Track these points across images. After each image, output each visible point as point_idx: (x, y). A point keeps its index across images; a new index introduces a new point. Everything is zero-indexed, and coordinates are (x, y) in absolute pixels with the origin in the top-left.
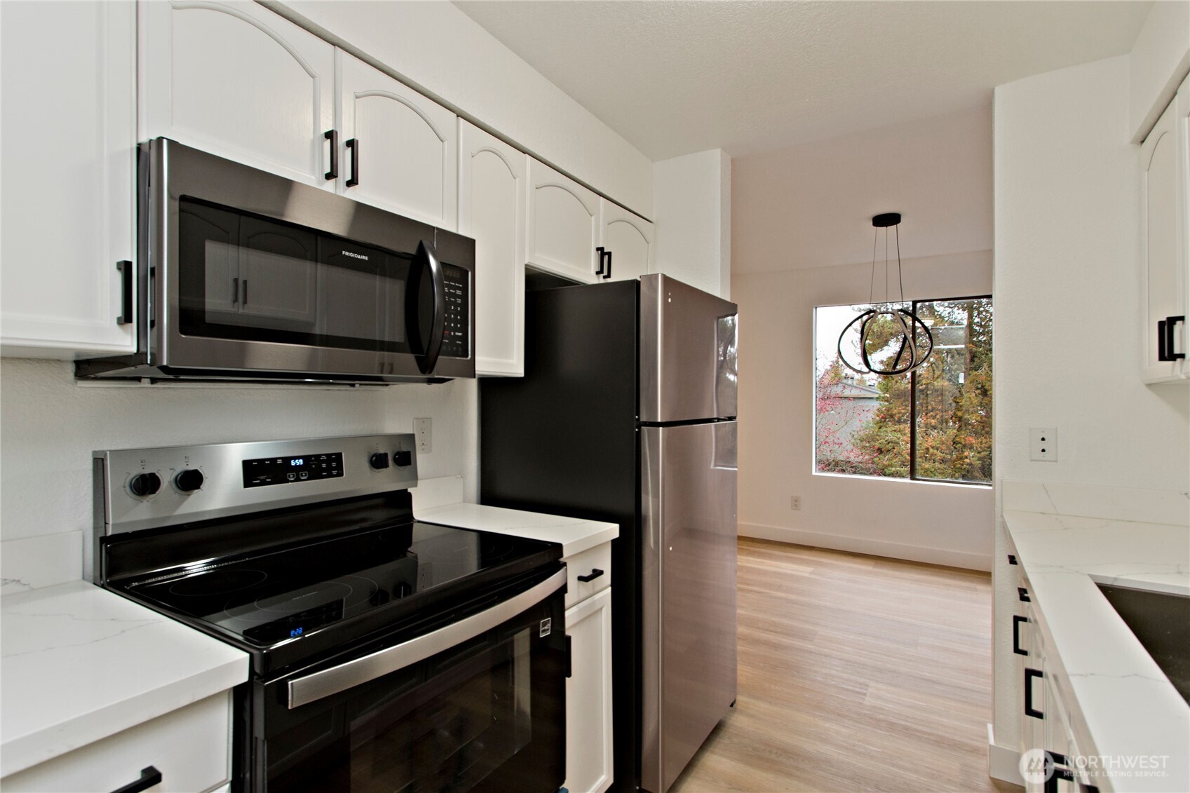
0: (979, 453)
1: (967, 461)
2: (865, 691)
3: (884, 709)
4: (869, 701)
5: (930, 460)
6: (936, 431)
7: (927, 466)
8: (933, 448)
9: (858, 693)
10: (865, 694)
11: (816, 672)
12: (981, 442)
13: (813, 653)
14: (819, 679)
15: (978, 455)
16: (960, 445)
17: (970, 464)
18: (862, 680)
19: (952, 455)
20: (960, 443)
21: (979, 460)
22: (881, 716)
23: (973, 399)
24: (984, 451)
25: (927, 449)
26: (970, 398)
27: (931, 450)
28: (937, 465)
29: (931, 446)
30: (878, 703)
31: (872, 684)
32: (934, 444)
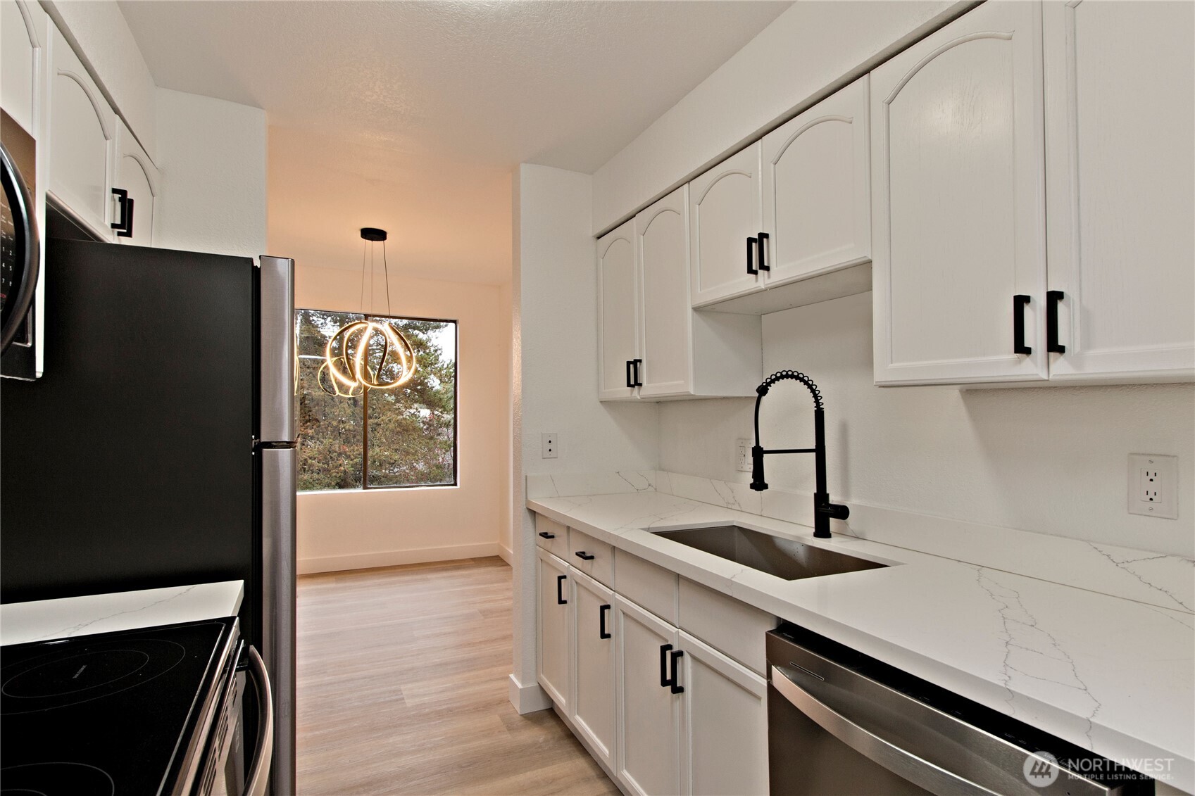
0: (352, 460)
1: (342, 468)
2: (401, 696)
3: (425, 704)
4: (410, 703)
5: (308, 471)
6: (313, 441)
7: (306, 478)
8: (310, 458)
9: (397, 700)
10: (403, 699)
11: (349, 699)
12: (353, 450)
13: (335, 683)
14: (356, 704)
15: (351, 462)
16: (335, 454)
17: (345, 472)
18: (393, 687)
19: (328, 465)
20: (336, 452)
21: (352, 467)
22: (427, 710)
23: (346, 409)
24: (356, 458)
25: (306, 460)
26: (344, 408)
27: (310, 461)
28: (315, 475)
29: (309, 457)
30: (418, 701)
31: (402, 687)
32: (311, 454)
